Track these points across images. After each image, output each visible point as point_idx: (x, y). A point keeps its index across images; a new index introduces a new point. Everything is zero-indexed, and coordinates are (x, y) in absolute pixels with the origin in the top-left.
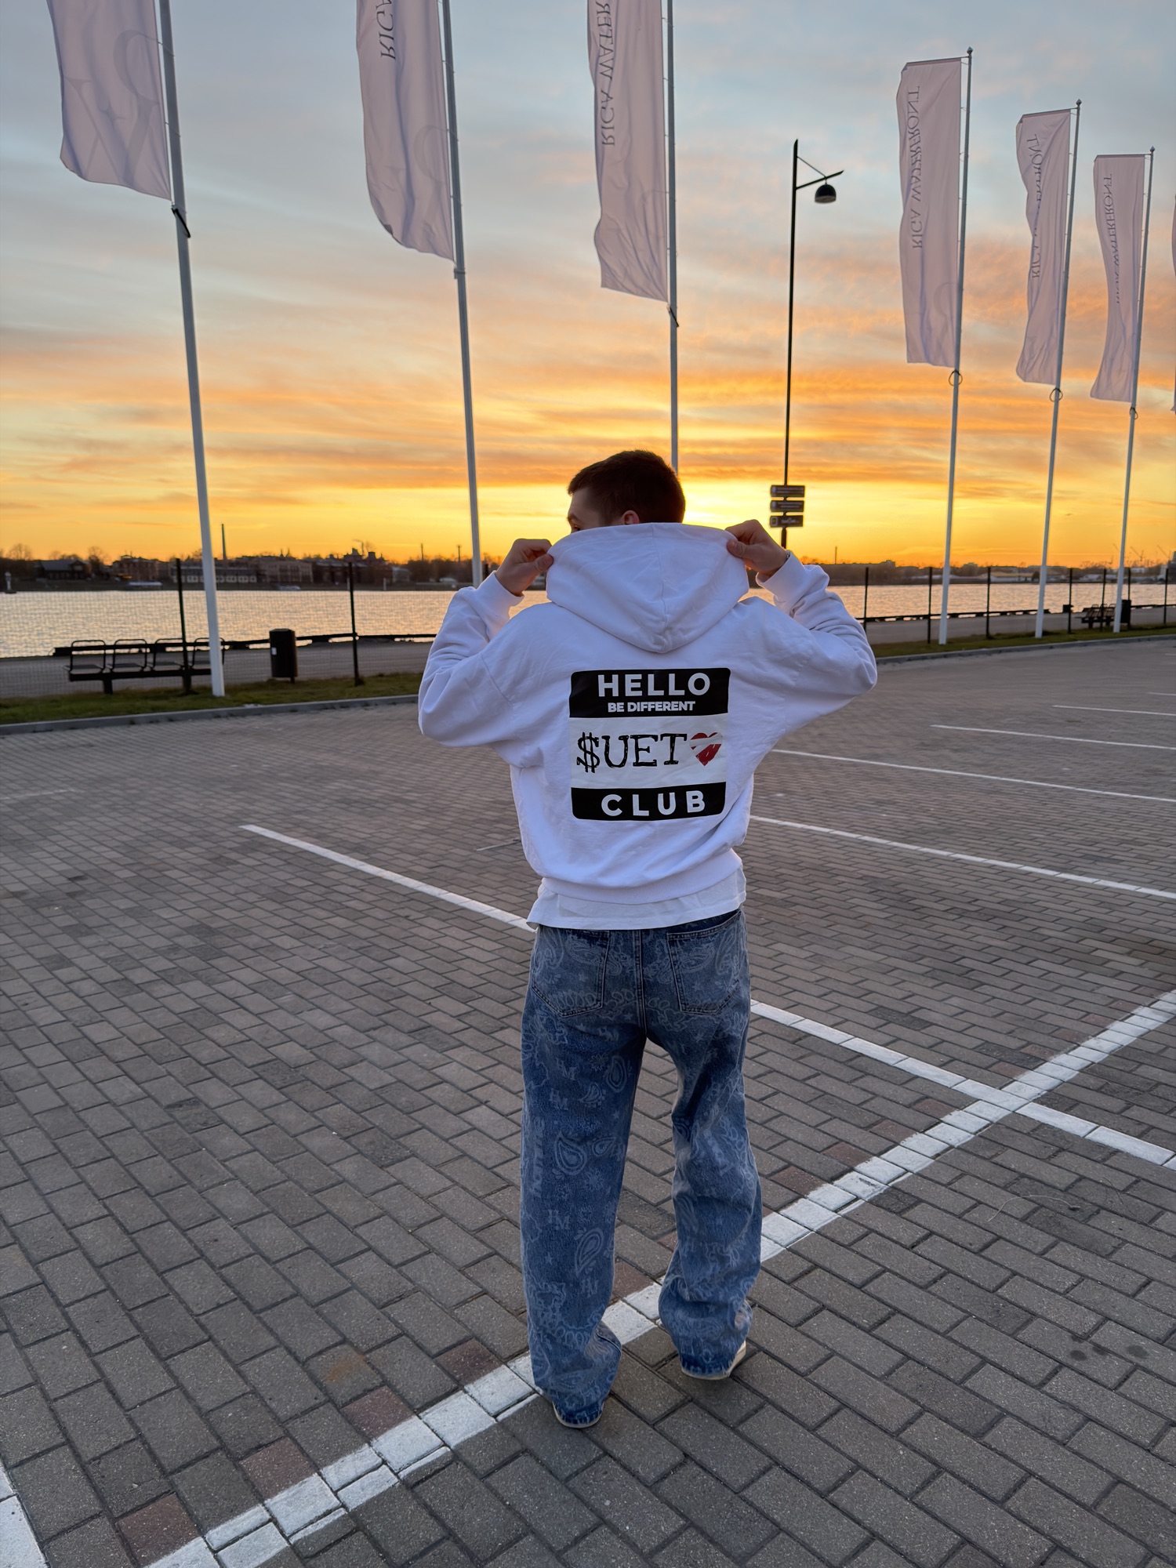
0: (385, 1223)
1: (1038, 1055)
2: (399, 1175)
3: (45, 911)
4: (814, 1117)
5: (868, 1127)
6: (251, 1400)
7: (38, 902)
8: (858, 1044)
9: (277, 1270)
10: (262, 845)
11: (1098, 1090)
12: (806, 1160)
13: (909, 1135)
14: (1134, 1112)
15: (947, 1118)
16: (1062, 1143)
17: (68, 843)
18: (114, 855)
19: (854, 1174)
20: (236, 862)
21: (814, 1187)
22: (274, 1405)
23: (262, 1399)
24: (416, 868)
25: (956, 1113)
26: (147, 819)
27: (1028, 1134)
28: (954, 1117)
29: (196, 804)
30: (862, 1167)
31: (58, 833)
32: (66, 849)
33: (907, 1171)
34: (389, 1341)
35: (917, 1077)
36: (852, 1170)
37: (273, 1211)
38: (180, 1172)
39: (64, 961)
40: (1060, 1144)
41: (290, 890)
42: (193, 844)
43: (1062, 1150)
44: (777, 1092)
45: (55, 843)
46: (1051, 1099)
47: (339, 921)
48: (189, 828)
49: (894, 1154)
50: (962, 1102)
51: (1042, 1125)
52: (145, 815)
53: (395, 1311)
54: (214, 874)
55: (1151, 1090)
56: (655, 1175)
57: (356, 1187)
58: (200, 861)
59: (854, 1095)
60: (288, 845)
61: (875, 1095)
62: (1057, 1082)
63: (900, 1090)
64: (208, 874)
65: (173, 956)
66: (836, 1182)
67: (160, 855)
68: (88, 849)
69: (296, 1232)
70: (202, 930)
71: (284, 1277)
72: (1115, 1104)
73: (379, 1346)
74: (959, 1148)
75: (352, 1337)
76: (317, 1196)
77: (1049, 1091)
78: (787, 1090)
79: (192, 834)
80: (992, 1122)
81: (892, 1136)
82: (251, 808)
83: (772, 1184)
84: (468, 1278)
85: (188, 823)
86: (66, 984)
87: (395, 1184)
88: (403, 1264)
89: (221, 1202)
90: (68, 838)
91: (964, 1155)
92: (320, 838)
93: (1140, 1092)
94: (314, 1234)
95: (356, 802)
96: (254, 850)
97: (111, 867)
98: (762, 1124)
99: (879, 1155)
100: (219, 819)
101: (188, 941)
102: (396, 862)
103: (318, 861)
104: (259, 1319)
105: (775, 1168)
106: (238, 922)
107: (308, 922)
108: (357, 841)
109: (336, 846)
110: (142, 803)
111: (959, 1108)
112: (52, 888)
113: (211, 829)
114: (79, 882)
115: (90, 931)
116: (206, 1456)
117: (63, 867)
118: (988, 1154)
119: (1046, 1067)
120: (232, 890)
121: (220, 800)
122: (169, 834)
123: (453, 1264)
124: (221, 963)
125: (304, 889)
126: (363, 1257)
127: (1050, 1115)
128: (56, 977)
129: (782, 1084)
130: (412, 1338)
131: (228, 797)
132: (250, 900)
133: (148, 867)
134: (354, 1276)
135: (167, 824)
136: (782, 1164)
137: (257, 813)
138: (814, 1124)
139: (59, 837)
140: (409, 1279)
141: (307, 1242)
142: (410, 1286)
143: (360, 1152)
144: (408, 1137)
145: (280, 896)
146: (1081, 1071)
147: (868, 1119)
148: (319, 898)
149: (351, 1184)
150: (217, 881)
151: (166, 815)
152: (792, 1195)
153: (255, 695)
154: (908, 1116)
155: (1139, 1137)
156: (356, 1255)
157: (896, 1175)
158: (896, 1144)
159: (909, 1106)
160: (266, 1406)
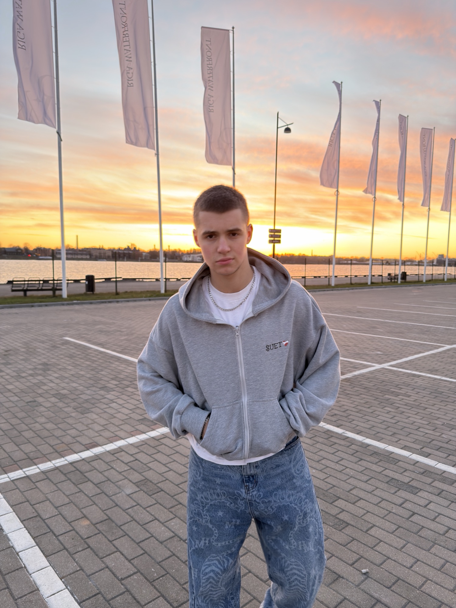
10: (69, 343)
18: (21, 345)
20: (59, 347)
26: (33, 335)
29: (50, 331)
41: (75, 355)
42: (46, 342)
47: (88, 363)
58: (48, 347)
60: (78, 343)
64: (50, 350)
65: (34, 370)
67: (35, 345)
68: (12, 343)
70: (45, 364)
85: (46, 337)
90: (6, 340)
92: (89, 341)
95: (104, 331)
96: (66, 344)
97: (19, 348)
100: (56, 336)
101: (40, 367)
102: (112, 348)
103: (85, 347)
106: (57, 363)
108: (101, 342)
109: (94, 344)
110: (32, 331)
113: (53, 338)
114: (8, 352)
115: (10, 364)
117: (4, 348)
120: (56, 354)
121: (58, 330)
122: (39, 339)
124: (49, 372)
125: (79, 355)
131: (61, 329)
132: (62, 357)
133: (31, 348)
137: (70, 334)
143: (77, 411)
145: (71, 356)
149: (73, 417)
150: (52, 352)
151: (39, 334)
153: (77, 298)
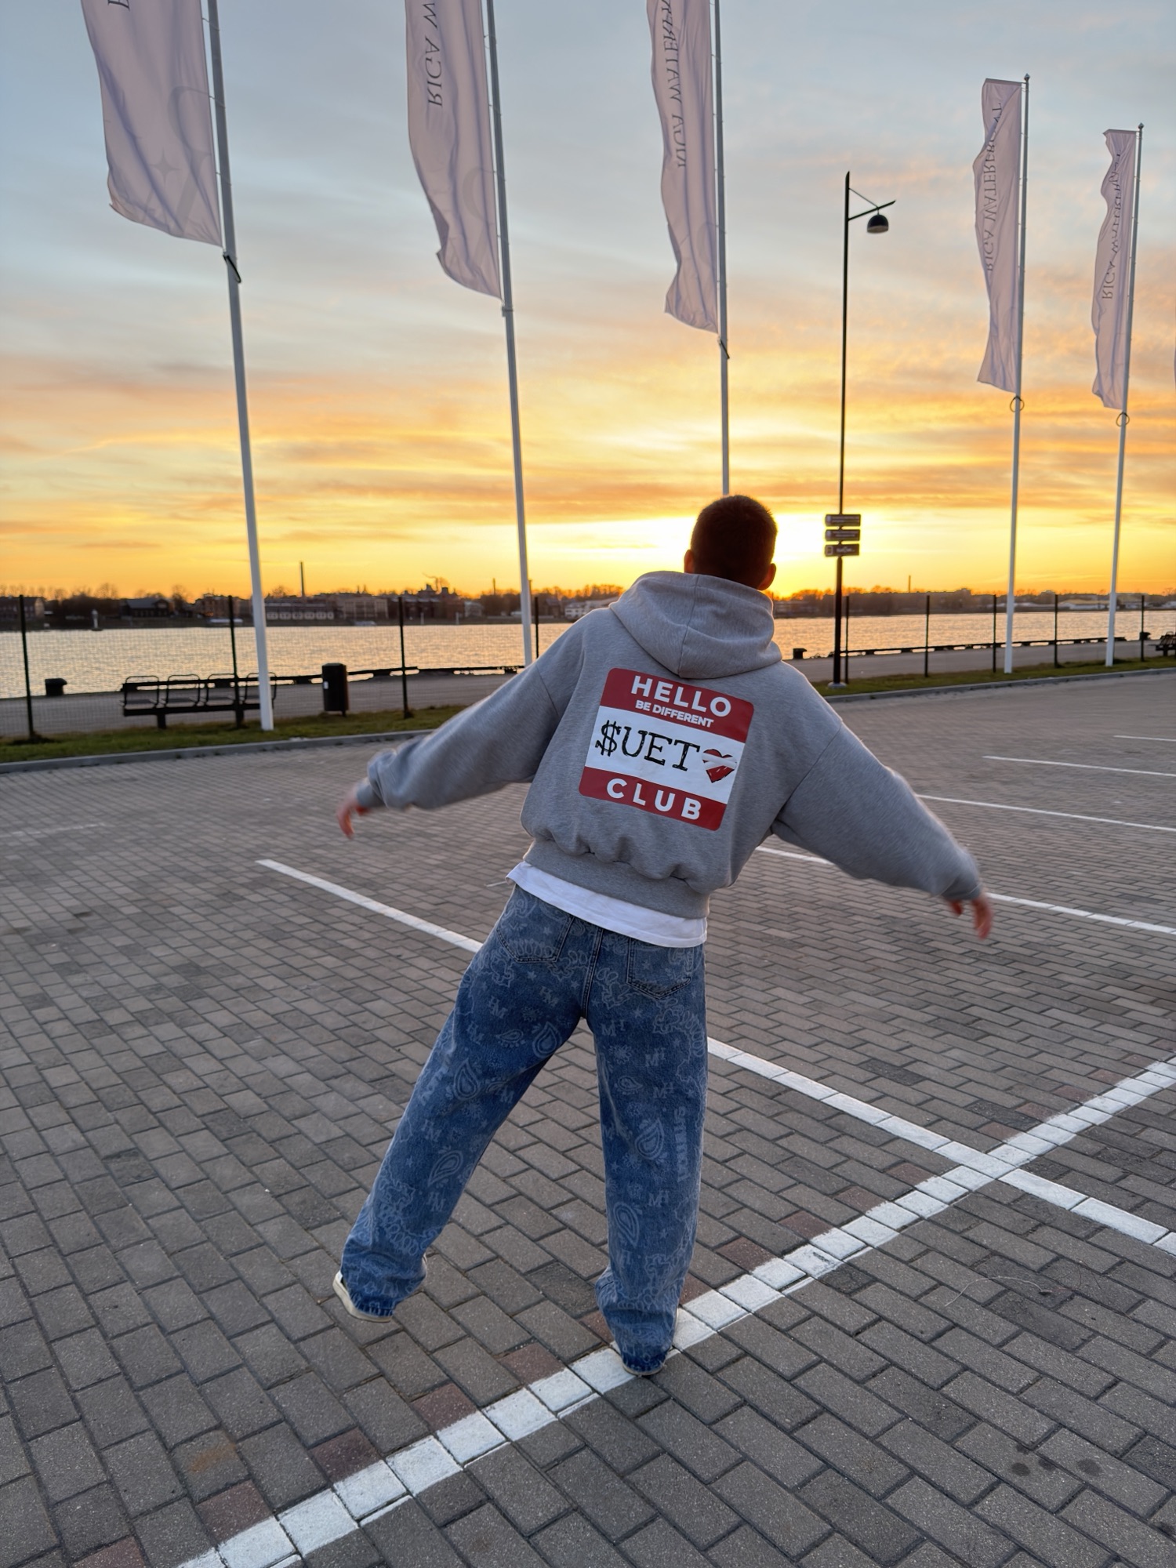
0: (295, 1293)
1: (1034, 1115)
2: (323, 1239)
3: (41, 948)
4: (777, 1180)
5: (834, 1195)
6: (105, 1492)
7: (36, 938)
8: (841, 1101)
9: (170, 1342)
10: (273, 880)
11: (1095, 1156)
12: (759, 1230)
13: (877, 1204)
14: (1130, 1183)
15: (922, 1186)
16: (1043, 1216)
17: (82, 878)
18: (125, 890)
19: (808, 1247)
20: (242, 898)
21: (761, 1261)
22: (127, 1498)
23: (117, 1491)
24: (423, 905)
25: (933, 1179)
26: (167, 854)
27: (1008, 1205)
28: (931, 1184)
29: (220, 838)
30: (818, 1240)
31: (77, 868)
32: (79, 884)
33: (867, 1245)
34: (267, 1428)
35: (898, 1138)
36: (806, 1242)
37: (183, 1276)
38: (100, 1231)
39: (45, 1000)
40: (1041, 1215)
41: (288, 928)
42: (205, 880)
43: (1042, 1224)
44: (743, 1153)
45: (71, 878)
46: (1040, 1166)
47: (329, 961)
48: (205, 863)
49: (859, 1225)
50: (941, 1166)
51: (1026, 1195)
52: (166, 849)
53: (279, 1394)
54: (218, 911)
55: (1152, 1157)
56: (593, 1245)
57: (275, 1251)
58: (207, 897)
59: (825, 1157)
60: (299, 881)
61: (849, 1158)
62: (1051, 1146)
63: (877, 1152)
64: (211, 910)
65: (153, 997)
66: (787, 1257)
67: (169, 891)
68: (102, 884)
69: (201, 1299)
70: (191, 969)
71: (176, 1351)
72: (1109, 1172)
73: (254, 1433)
74: (929, 1220)
75: (229, 1422)
76: (234, 1260)
77: (1040, 1156)
78: (754, 1151)
79: (207, 869)
80: (970, 1191)
81: (859, 1205)
82: (272, 842)
83: (717, 1258)
84: (369, 1358)
85: (206, 858)
86: (41, 1025)
87: (316, 1249)
88: (303, 1339)
89: (131, 1266)
90: (85, 873)
91: (933, 1228)
92: (333, 874)
93: (1141, 1159)
94: (217, 1303)
95: (378, 835)
96: (263, 886)
97: (118, 903)
98: (719, 1189)
99: (839, 1226)
100: (238, 854)
101: (174, 980)
102: (402, 898)
103: (323, 897)
104: (137, 1397)
105: (724, 1239)
106: (230, 961)
107: (297, 962)
108: (371, 876)
109: (349, 882)
110: (167, 837)
111: (937, 1174)
112: (55, 924)
113: (228, 864)
114: (84, 919)
115: (80, 969)
116: (40, 1556)
117: (73, 902)
118: (959, 1227)
119: (1041, 1130)
120: (230, 927)
121: (244, 834)
122: (184, 869)
123: (355, 1341)
124: (201, 1005)
125: (302, 927)
126: (263, 1329)
127: (1036, 1184)
128: (33, 1017)
129: (751, 1144)
130: (291, 1425)
131: (253, 831)
132: (246, 938)
133: (155, 903)
134: (248, 1351)
135: (186, 859)
136: (732, 1234)
137: (277, 847)
138: (775, 1190)
139: (78, 872)
140: (305, 1357)
141: (209, 1311)
142: (304, 1364)
143: (288, 1212)
144: (342, 1198)
145: (277, 935)
146: (1079, 1134)
147: (837, 1184)
148: (314, 936)
149: (271, 1248)
150: (219, 918)
151: (186, 850)
152: (736, 1270)
153: (301, 729)
154: (879, 1182)
155: (1131, 1211)
156: (257, 1327)
157: (854, 1249)
158: (861, 1214)
159: (883, 1171)
160: (120, 1498)
